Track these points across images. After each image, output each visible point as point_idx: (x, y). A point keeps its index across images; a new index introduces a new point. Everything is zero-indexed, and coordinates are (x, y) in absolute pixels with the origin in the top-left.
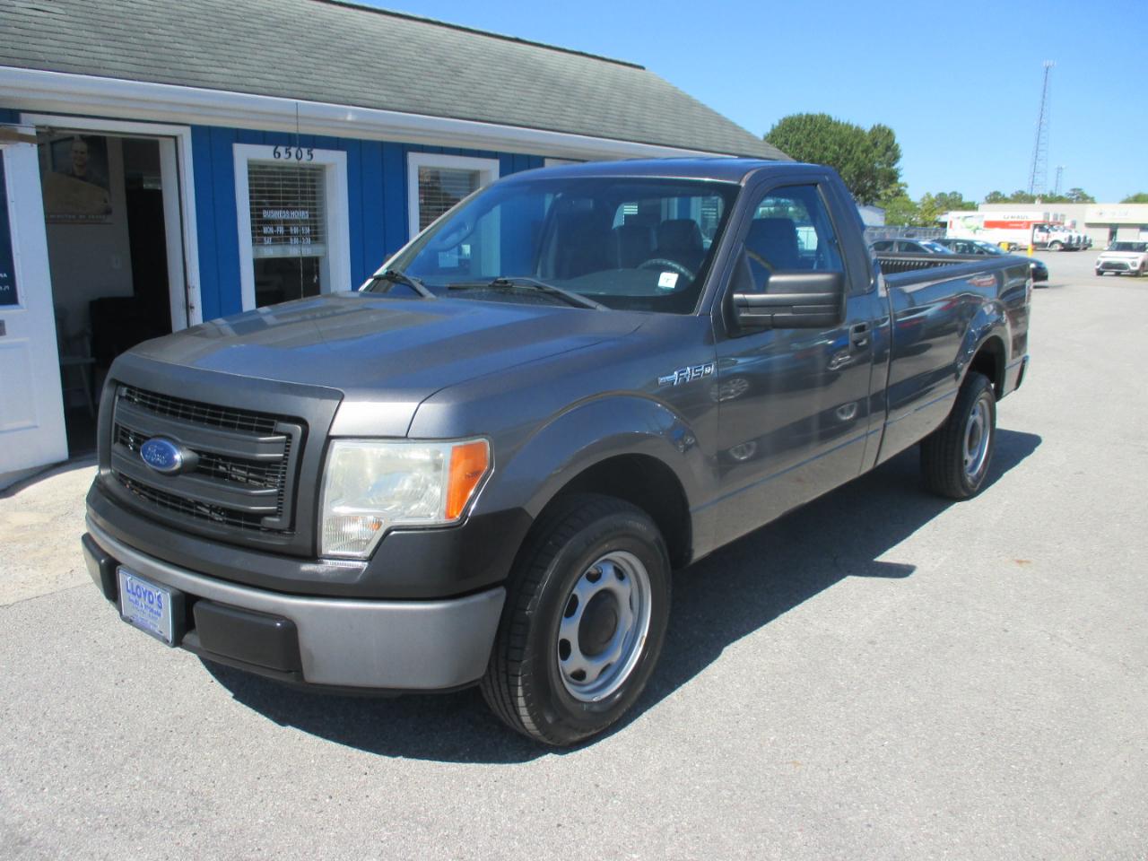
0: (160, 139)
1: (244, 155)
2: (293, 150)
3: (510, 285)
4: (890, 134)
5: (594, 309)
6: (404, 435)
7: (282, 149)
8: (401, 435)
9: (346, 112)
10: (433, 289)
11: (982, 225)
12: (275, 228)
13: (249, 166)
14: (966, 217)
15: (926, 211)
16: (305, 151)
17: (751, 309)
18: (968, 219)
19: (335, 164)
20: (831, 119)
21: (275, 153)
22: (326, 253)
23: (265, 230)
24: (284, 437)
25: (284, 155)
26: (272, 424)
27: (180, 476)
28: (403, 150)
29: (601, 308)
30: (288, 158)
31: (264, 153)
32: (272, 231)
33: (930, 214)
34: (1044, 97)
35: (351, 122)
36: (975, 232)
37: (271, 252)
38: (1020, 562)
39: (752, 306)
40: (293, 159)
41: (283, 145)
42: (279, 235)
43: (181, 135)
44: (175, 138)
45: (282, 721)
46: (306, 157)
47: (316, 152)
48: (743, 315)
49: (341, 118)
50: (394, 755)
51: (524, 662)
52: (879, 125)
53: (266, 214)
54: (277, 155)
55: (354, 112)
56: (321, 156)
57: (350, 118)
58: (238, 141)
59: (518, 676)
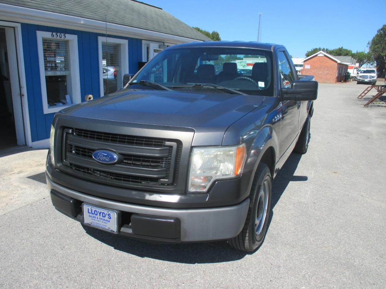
0: (6, 28)
1: (41, 35)
2: (59, 34)
3: (202, 86)
4: (218, 35)
5: (242, 95)
6: (221, 144)
7: (54, 34)
8: (219, 145)
9: (81, 20)
10: (170, 88)
11: (246, 65)
12: (51, 64)
13: (43, 40)
14: (241, 62)
15: (227, 60)
16: (63, 34)
17: (288, 94)
18: (241, 63)
19: (73, 39)
20: (200, 29)
21: (52, 35)
22: (70, 74)
23: (48, 65)
24: (168, 147)
25: (55, 36)
26: (162, 142)
27: (116, 165)
28: (96, 35)
29: (245, 95)
30: (57, 37)
31: (48, 35)
32: (50, 65)
33: (228, 61)
34: (259, 24)
35: (82, 24)
36: (244, 67)
37: (51, 73)
38: (335, 172)
39: (289, 93)
40: (59, 37)
41: (55, 32)
42: (53, 67)
43: (17, 27)
44: (14, 28)
45: (142, 256)
46: (63, 37)
47: (66, 35)
48: (285, 96)
49: (79, 22)
50: (194, 263)
51: (250, 224)
52: (214, 32)
53: (48, 59)
54: (53, 36)
55: (84, 20)
56: (69, 37)
57: (82, 22)
58: (38, 30)
59: (247, 229)
